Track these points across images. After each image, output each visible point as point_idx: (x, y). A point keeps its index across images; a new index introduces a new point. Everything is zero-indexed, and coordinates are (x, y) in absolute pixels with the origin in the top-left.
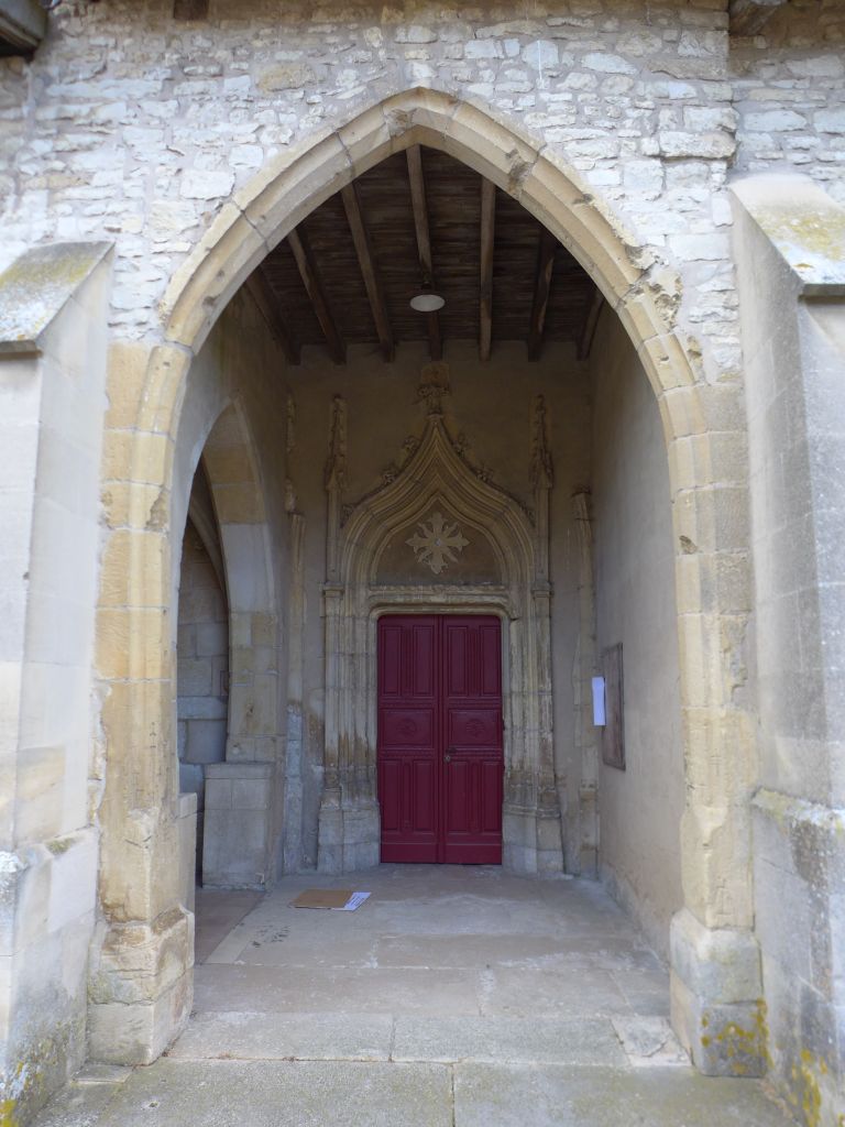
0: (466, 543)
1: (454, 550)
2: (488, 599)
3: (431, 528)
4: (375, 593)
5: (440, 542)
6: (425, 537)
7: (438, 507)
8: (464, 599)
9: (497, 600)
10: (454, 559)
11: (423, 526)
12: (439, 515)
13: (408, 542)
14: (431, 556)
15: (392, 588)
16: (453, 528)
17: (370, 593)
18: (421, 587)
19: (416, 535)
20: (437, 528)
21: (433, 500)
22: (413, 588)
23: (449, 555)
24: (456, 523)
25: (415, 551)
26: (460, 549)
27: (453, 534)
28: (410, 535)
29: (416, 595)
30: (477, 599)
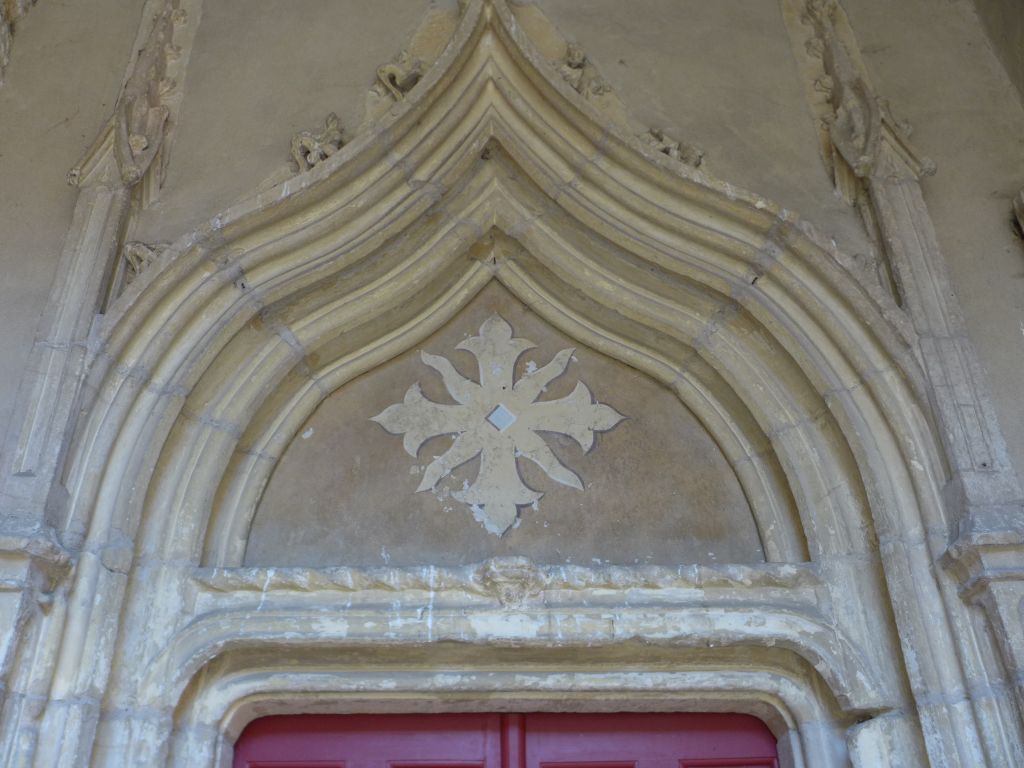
0: (608, 418)
1: (562, 445)
2: (731, 624)
3: (469, 369)
4: (225, 602)
5: (506, 418)
6: (449, 400)
7: (496, 298)
8: (626, 625)
9: (773, 626)
10: (563, 477)
11: (443, 365)
12: (502, 329)
13: (381, 418)
14: (470, 469)
15: (302, 578)
16: (553, 370)
17: (203, 599)
18: (430, 574)
19: (413, 393)
20: (495, 371)
21: (479, 273)
22: (393, 578)
23: (545, 461)
24: (564, 354)
25: (411, 446)
26: (587, 442)
27: (557, 389)
28: (389, 396)
29: (408, 609)
30: (684, 625)
